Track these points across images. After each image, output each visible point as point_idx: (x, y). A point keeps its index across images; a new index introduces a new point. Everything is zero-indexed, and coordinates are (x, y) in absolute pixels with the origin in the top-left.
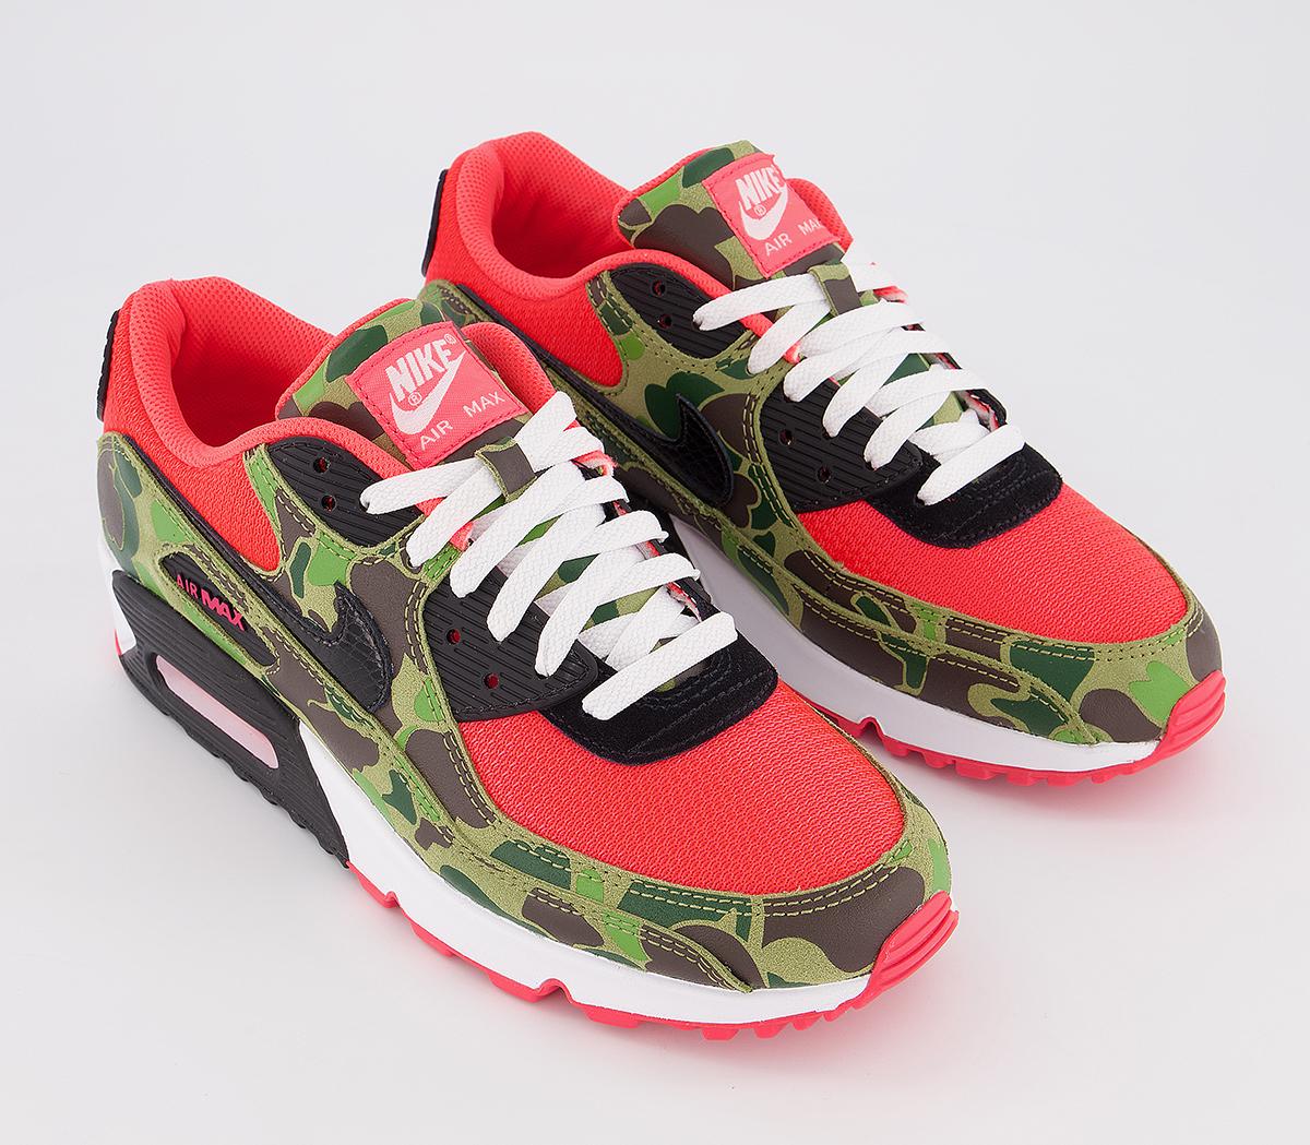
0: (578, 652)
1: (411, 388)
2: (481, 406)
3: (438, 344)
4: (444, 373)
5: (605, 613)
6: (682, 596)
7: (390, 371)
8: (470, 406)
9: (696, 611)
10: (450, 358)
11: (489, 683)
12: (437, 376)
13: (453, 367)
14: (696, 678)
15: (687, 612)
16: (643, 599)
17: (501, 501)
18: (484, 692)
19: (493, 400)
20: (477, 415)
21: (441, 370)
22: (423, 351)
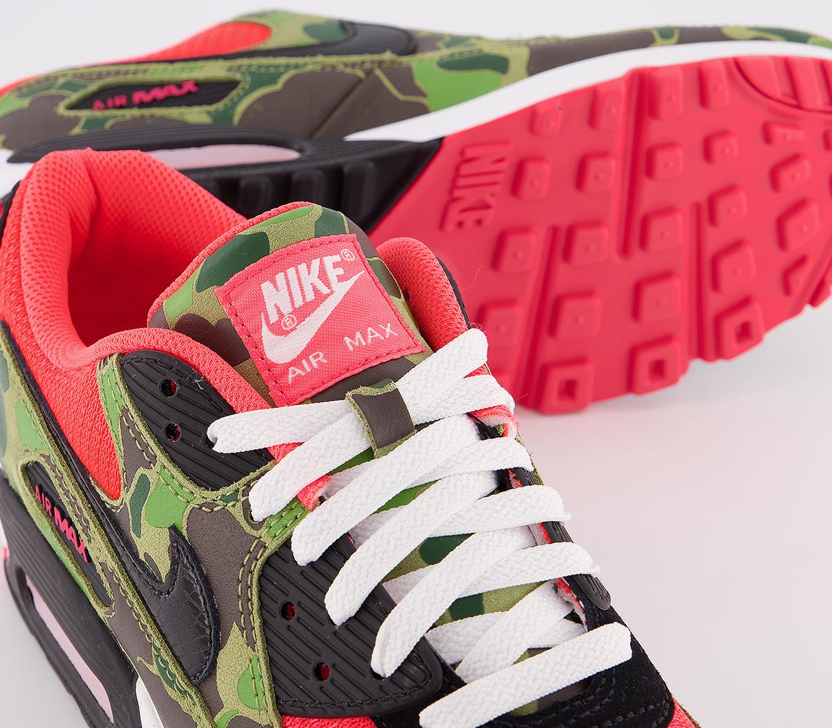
0: (422, 653)
1: (287, 309)
2: (365, 339)
3: (329, 261)
4: (329, 295)
5: (467, 607)
6: (571, 597)
7: (266, 287)
8: (353, 337)
9: (583, 618)
10: (341, 279)
11: (320, 672)
12: (320, 298)
13: (341, 290)
14: (564, 704)
15: (573, 617)
16: (517, 594)
17: (368, 455)
18: (312, 683)
19: (383, 333)
20: (359, 348)
21: (325, 290)
22: (309, 267)
